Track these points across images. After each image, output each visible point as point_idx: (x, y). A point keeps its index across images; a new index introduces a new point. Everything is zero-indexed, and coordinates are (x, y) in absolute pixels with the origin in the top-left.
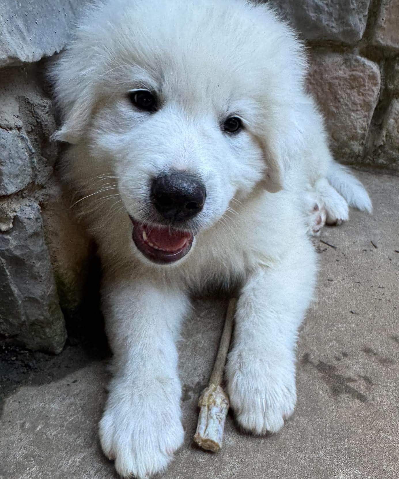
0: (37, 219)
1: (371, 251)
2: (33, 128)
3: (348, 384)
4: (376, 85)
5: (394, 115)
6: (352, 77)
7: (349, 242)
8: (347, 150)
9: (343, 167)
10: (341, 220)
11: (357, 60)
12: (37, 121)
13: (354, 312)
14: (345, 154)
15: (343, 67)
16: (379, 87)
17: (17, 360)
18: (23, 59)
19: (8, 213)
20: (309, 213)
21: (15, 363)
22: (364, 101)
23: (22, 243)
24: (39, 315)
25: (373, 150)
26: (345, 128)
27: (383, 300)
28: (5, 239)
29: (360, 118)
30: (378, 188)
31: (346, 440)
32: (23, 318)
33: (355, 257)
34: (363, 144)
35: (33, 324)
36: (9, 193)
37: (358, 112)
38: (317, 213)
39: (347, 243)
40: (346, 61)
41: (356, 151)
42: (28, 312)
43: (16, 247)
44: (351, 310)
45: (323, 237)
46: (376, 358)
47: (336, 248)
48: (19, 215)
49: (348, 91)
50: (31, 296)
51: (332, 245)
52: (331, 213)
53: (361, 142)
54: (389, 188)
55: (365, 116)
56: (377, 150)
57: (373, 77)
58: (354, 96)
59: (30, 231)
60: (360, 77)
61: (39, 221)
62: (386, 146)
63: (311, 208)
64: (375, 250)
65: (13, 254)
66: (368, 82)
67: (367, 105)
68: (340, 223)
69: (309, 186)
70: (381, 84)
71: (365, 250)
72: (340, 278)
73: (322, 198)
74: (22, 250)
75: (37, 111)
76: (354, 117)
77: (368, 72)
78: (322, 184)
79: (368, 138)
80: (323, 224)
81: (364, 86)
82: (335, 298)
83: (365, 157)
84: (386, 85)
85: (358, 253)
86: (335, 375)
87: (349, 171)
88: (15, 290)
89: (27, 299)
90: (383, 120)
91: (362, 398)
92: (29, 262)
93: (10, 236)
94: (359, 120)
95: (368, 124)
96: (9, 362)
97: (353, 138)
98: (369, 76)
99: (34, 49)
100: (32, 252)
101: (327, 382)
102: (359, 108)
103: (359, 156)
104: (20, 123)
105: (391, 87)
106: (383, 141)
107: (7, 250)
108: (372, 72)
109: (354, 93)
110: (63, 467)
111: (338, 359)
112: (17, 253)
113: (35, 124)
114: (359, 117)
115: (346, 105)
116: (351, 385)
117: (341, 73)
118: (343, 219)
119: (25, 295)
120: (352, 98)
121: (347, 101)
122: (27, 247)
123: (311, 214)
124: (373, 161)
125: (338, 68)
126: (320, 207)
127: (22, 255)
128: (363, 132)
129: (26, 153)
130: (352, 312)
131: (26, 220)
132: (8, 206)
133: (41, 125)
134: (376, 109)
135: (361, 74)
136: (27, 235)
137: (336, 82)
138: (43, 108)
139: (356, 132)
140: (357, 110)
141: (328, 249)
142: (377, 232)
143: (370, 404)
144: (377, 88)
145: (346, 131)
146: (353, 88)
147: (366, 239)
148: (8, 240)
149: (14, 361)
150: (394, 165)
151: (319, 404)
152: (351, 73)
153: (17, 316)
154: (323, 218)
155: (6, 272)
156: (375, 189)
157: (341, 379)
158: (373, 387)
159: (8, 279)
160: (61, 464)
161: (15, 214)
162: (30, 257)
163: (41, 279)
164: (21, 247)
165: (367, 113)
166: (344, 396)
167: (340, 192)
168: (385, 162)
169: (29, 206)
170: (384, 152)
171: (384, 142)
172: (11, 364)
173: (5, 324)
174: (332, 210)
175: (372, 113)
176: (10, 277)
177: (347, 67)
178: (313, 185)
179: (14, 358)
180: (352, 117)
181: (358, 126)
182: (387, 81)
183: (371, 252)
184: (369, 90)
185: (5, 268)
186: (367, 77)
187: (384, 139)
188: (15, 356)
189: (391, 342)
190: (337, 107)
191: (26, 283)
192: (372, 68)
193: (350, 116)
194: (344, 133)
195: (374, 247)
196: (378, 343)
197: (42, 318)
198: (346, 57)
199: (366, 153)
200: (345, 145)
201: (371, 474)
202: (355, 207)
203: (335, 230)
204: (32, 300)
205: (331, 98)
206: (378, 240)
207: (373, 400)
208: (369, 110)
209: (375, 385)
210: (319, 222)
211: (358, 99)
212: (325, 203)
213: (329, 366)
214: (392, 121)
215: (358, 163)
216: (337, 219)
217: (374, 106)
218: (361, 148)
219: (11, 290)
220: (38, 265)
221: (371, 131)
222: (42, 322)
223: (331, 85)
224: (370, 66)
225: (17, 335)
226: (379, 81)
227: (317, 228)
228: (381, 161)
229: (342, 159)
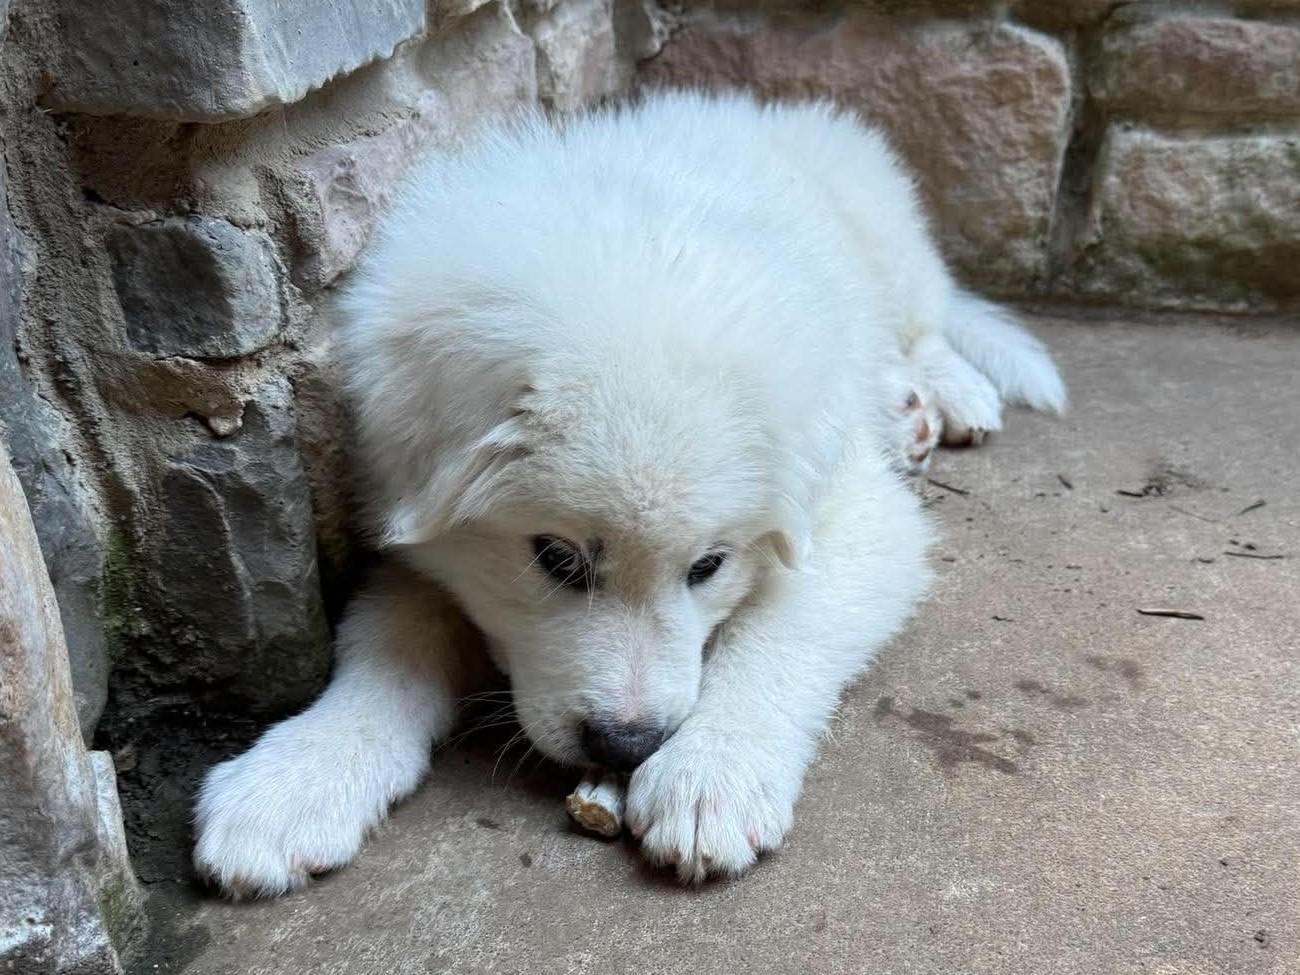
0: (290, 409)
1: (1057, 495)
2: (279, 226)
3: (978, 745)
4: (1059, 91)
5: (1116, 166)
6: (996, 78)
7: (1002, 480)
8: (1003, 265)
9: (992, 308)
10: (981, 429)
11: (1003, 35)
12: (286, 212)
13: (1000, 617)
14: (998, 275)
15: (971, 54)
16: (1068, 96)
17: (229, 739)
18: (285, 99)
19: (236, 395)
20: (895, 414)
21: (224, 747)
22: (1033, 134)
23: (260, 459)
24: (287, 624)
25: (1074, 257)
26: (991, 207)
27: (1075, 592)
28: (223, 450)
29: (1029, 180)
30: (1091, 356)
31: (967, 836)
32: (252, 634)
33: (1014, 511)
34: (1043, 245)
35: (273, 647)
36: (243, 351)
37: (1022, 165)
38: (915, 414)
39: (997, 483)
40: (976, 38)
41: (1029, 264)
42: (263, 618)
43: (248, 468)
44: (993, 614)
45: (937, 474)
46: (1046, 698)
47: (967, 493)
48: (256, 399)
49: (990, 113)
50: (272, 579)
51: (960, 488)
52: (953, 415)
53: (1038, 241)
54: (1122, 353)
55: (1041, 173)
56: (1085, 259)
57: (1048, 73)
58: (1006, 124)
59: (278, 434)
60: (1017, 76)
61: (292, 413)
62: (1107, 246)
63: (902, 404)
64: (1067, 493)
65: (241, 484)
66: (1038, 87)
67: (1041, 145)
68: (978, 438)
69: (894, 352)
70: (1074, 90)
71: (1042, 495)
72: (973, 554)
73: (931, 382)
74: (260, 474)
75: (287, 191)
76: (1012, 178)
77: (1034, 62)
78: (932, 347)
79: (1056, 229)
80: (933, 441)
81: (1029, 96)
82: (957, 593)
83: (1053, 277)
84: (1086, 90)
85: (1023, 501)
86: (948, 731)
87: (1007, 316)
88: (240, 568)
89: (261, 588)
90: (1091, 179)
91: (1007, 767)
92: (272, 502)
93: (237, 445)
94: (1027, 185)
95: (1051, 194)
96: (213, 744)
97: (1017, 231)
98: (1038, 71)
99: (296, 80)
100: (278, 479)
101: (932, 746)
102: (1023, 153)
103: (1036, 278)
104: (264, 217)
105: (1101, 94)
106: (1096, 233)
107: (229, 474)
108: (1044, 61)
109: (1006, 115)
110: (370, 905)
111: (957, 704)
112: (250, 480)
113: (283, 218)
114: (1025, 176)
115: (988, 148)
116: (983, 746)
117: (965, 69)
118: (985, 427)
119: (259, 579)
120: (1002, 129)
121: (990, 137)
122: (270, 468)
123: (899, 416)
124: (1077, 289)
125: (957, 58)
126: (923, 399)
127: (260, 484)
128: (1040, 214)
129: (272, 275)
130: (996, 618)
131: (270, 411)
132: (236, 381)
133: (295, 220)
134: (1070, 152)
135: (1018, 69)
136: (271, 442)
137: (956, 90)
138: (299, 187)
139: (1021, 217)
140: (1018, 160)
141: (947, 499)
142: (1078, 454)
143: (1025, 776)
144: (1063, 98)
145: (995, 216)
146: (999, 104)
147: (1046, 473)
148: (233, 452)
149: (224, 741)
150: (1134, 293)
151: (910, 781)
152: (990, 67)
153: (237, 629)
154: (935, 427)
155: (222, 524)
156: (1082, 357)
157: (961, 738)
158: (1034, 748)
159: (226, 541)
160: (362, 902)
161: (248, 397)
162: (274, 490)
163: (295, 540)
164: (257, 467)
165: (1043, 166)
166: (964, 767)
167: (982, 368)
168: (1108, 289)
169: (273, 383)
170: (1103, 262)
171: (1099, 237)
172: (216, 748)
173: (206, 653)
174: (956, 410)
175: (1058, 165)
176: (230, 536)
177: (981, 52)
178: (906, 352)
179: (223, 737)
180: (1007, 180)
181: (1025, 201)
182: (1090, 81)
183: (1056, 499)
184: (1041, 106)
185: (222, 514)
186: (1034, 74)
187: (1099, 227)
188: (224, 732)
189: (1083, 668)
190: (965, 156)
191: (261, 551)
192: (1043, 53)
193: (1000, 174)
194: (989, 221)
195: (1063, 486)
196: (1054, 672)
197: (292, 630)
198: (975, 28)
199: (1056, 268)
200: (998, 251)
201: (1017, 884)
202: (1022, 402)
203: (966, 456)
204: (273, 590)
205: (948, 133)
206: (1075, 472)
207: (1033, 768)
208: (1049, 158)
209: (1039, 744)
210: (923, 436)
211: (1017, 130)
212: (937, 393)
213: (936, 717)
214: (1112, 180)
215: (1035, 298)
216: (971, 430)
217: (1062, 144)
218: (1040, 256)
219: (231, 565)
220: (289, 508)
221: (1065, 211)
222: (292, 642)
223: (944, 102)
224: (1036, 47)
225: (232, 680)
226: (1067, 82)
227: (919, 449)
228: (1099, 285)
229: (992, 288)
